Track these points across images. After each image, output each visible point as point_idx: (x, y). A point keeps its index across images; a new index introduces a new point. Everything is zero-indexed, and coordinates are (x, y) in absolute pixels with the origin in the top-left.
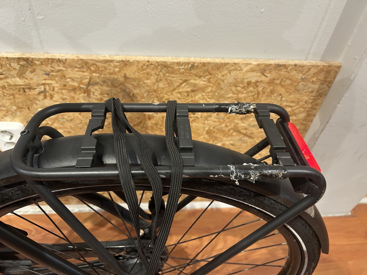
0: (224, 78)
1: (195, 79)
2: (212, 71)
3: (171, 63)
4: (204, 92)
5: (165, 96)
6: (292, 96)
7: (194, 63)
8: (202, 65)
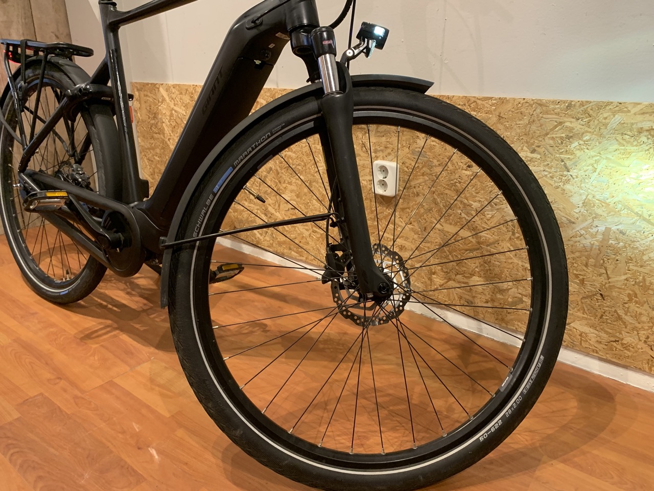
0: (607, 121)
1: (571, 122)
2: (591, 112)
3: (547, 101)
4: (582, 140)
5: (536, 141)
7: (572, 101)
8: (581, 104)
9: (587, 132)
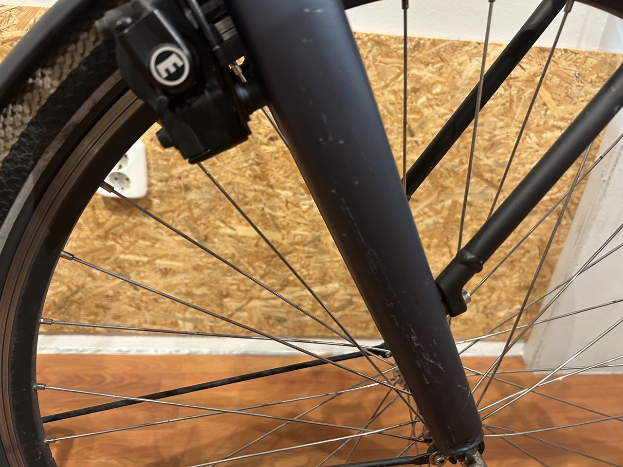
0: (462, 68)
1: (419, 69)
2: (444, 54)
3: (387, 38)
6: (562, 107)
7: (420, 39)
8: (432, 43)
9: (437, 82)
